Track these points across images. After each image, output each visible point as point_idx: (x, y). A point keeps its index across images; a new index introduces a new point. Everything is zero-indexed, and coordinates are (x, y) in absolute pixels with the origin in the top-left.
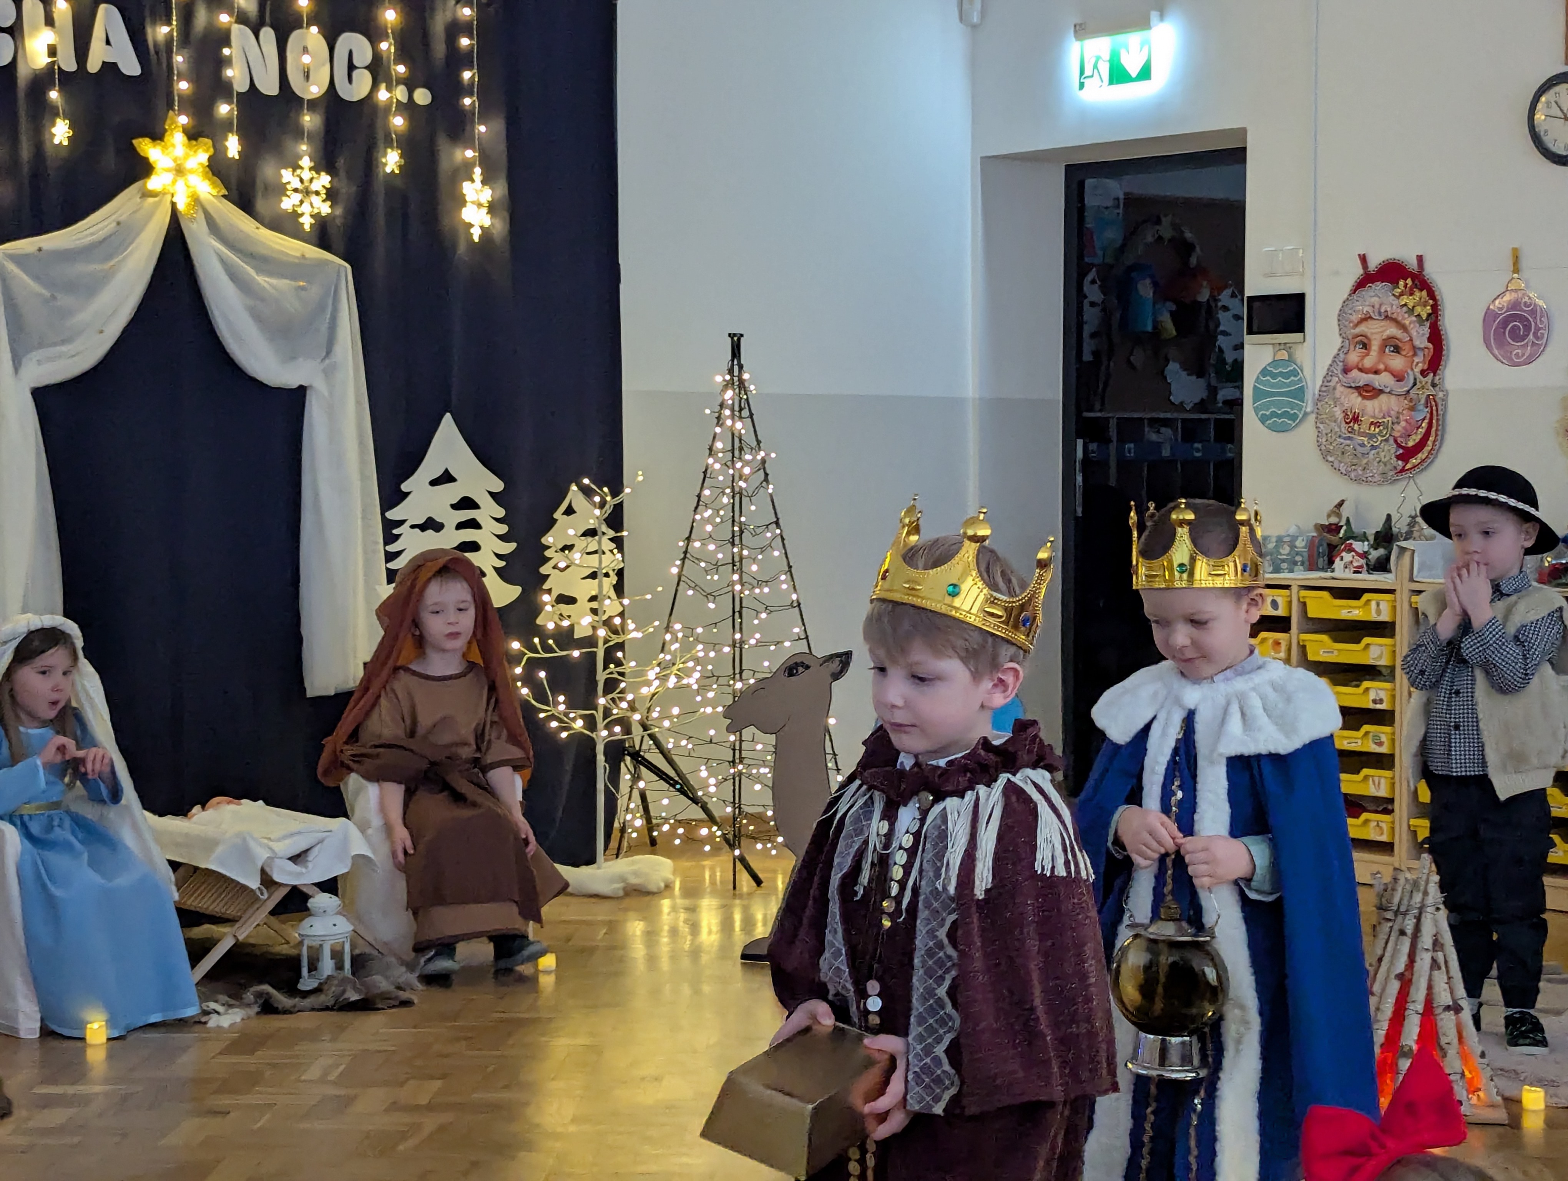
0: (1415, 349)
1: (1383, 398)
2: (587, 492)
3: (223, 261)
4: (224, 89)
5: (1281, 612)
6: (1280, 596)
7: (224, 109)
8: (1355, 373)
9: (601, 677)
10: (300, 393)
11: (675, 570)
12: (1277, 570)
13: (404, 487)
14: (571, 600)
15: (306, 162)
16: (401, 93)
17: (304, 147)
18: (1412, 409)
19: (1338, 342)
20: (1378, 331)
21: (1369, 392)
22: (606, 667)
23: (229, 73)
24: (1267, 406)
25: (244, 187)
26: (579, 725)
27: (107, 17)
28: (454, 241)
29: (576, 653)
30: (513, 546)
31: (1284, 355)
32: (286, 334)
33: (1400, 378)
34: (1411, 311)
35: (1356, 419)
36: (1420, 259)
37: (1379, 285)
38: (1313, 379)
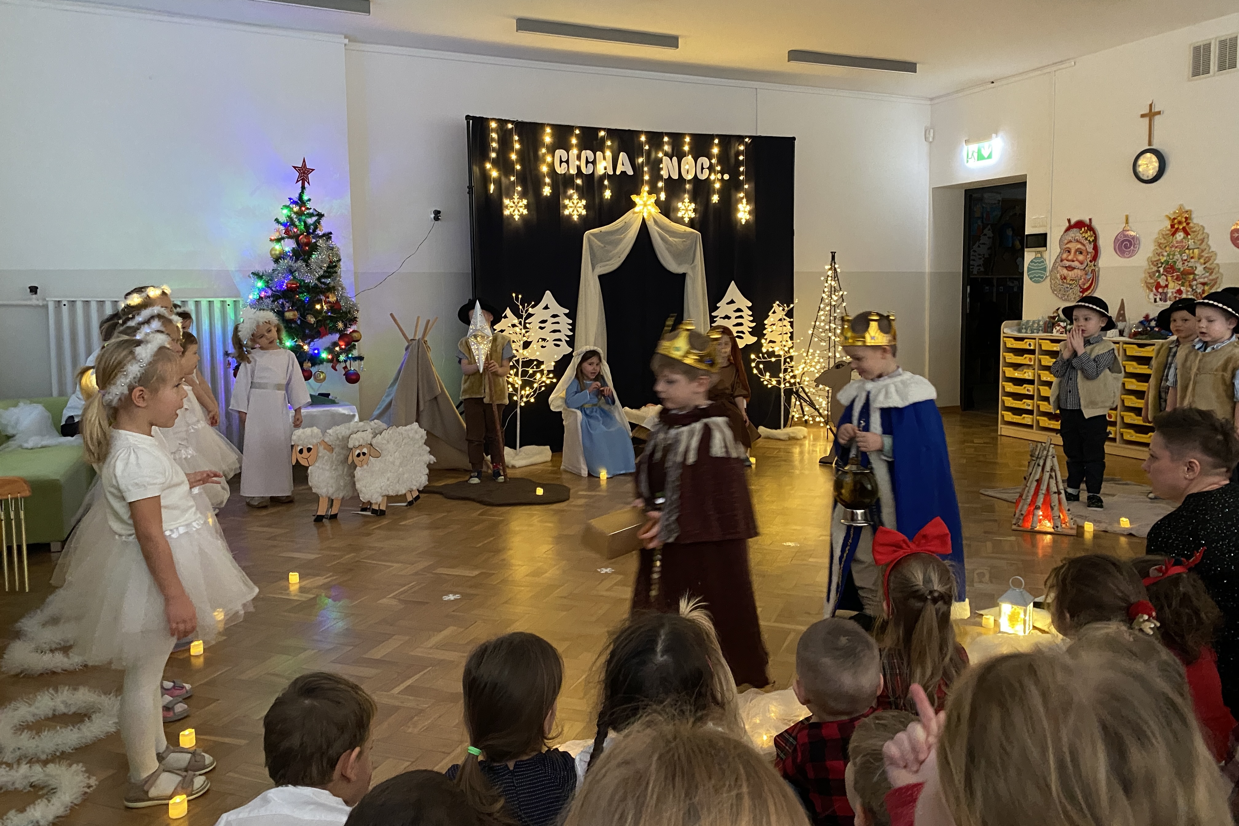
0: (1088, 253)
1: (1075, 271)
2: (780, 306)
3: (659, 233)
4: (660, 178)
5: (1031, 348)
6: (1032, 342)
7: (660, 184)
9: (783, 367)
10: (684, 275)
11: (811, 332)
12: (1032, 333)
13: (718, 305)
14: (773, 342)
15: (687, 200)
16: (719, 176)
17: (686, 196)
19: (1059, 250)
20: (1074, 246)
21: (1070, 268)
22: (784, 364)
23: (662, 172)
24: (1031, 274)
25: (666, 209)
26: (774, 383)
27: (623, 156)
28: (736, 225)
29: (773, 359)
30: (755, 324)
31: (1039, 255)
32: (679, 256)
33: (1081, 263)
34: (1086, 239)
35: (1065, 278)
36: (1090, 220)
37: (1075, 229)
38: (1049, 264)
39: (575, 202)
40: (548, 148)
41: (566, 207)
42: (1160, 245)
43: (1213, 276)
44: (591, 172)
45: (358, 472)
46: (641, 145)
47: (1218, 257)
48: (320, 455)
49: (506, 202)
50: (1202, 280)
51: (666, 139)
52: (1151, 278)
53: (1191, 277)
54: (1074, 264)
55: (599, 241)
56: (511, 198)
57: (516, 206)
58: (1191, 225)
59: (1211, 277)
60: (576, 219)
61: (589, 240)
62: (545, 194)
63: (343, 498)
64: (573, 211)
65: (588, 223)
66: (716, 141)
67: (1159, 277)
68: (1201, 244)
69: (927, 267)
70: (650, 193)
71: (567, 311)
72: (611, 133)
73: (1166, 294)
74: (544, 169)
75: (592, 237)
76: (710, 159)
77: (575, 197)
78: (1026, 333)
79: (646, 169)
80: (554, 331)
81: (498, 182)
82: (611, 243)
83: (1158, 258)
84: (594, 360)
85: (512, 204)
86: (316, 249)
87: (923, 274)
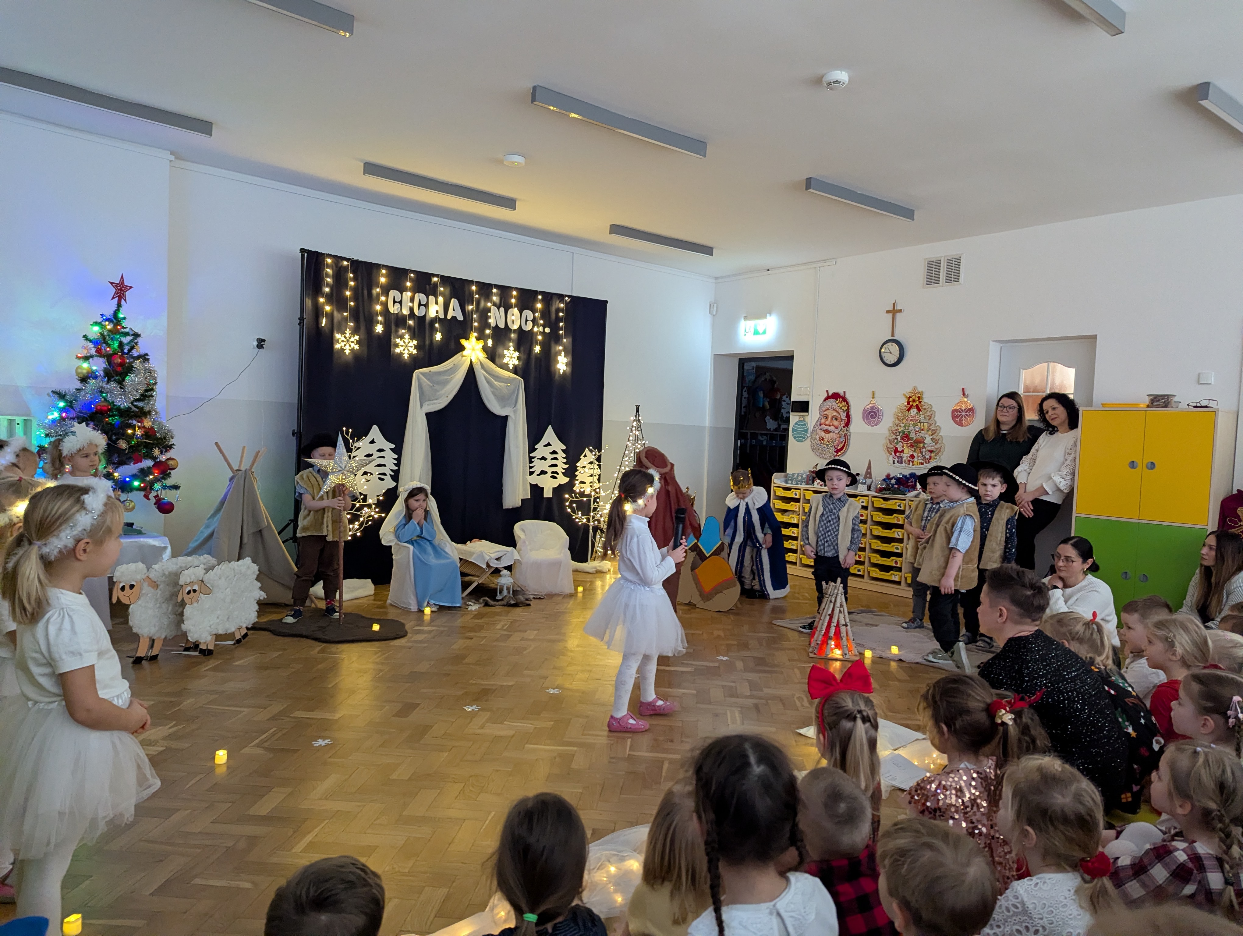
0: (842, 420)
1: (831, 434)
2: (591, 451)
3: (485, 377)
4: (488, 326)
5: (798, 497)
6: (797, 492)
7: (488, 332)
8: (823, 426)
9: (592, 506)
10: (506, 418)
11: (616, 475)
12: (797, 484)
13: (536, 447)
14: (584, 483)
15: (511, 348)
16: (541, 329)
17: (511, 344)
18: (840, 437)
19: (818, 416)
20: (831, 413)
21: (827, 431)
22: (594, 504)
23: (490, 321)
24: (796, 434)
25: (492, 355)
26: (585, 521)
27: (454, 303)
28: (555, 374)
29: (585, 499)
30: (567, 466)
31: (802, 419)
32: (503, 400)
33: (837, 428)
34: (841, 408)
35: (823, 440)
36: (844, 392)
37: (831, 400)
38: (811, 427)
39: (407, 341)
40: (382, 287)
41: (397, 345)
42: (898, 417)
43: (938, 446)
44: (423, 314)
45: (188, 611)
46: (471, 294)
47: (942, 431)
48: (143, 592)
49: (338, 336)
50: (930, 448)
51: (494, 290)
52: (891, 443)
53: (922, 445)
54: (830, 428)
55: (428, 379)
56: (343, 333)
57: (348, 341)
58: (922, 403)
59: (936, 447)
60: (406, 358)
61: (419, 379)
62: (377, 331)
63: (166, 638)
64: (404, 350)
65: (417, 362)
66: (540, 297)
67: (897, 443)
68: (929, 419)
69: (707, 422)
70: (478, 339)
71: (393, 446)
72: (445, 280)
73: (902, 458)
74: (378, 308)
75: (421, 376)
76: (534, 313)
77: (407, 336)
78: (792, 484)
79: (475, 316)
80: (379, 465)
81: (330, 316)
82: (438, 383)
83: (896, 428)
84: (421, 496)
85: (343, 338)
86: (132, 370)
87: (705, 427)
